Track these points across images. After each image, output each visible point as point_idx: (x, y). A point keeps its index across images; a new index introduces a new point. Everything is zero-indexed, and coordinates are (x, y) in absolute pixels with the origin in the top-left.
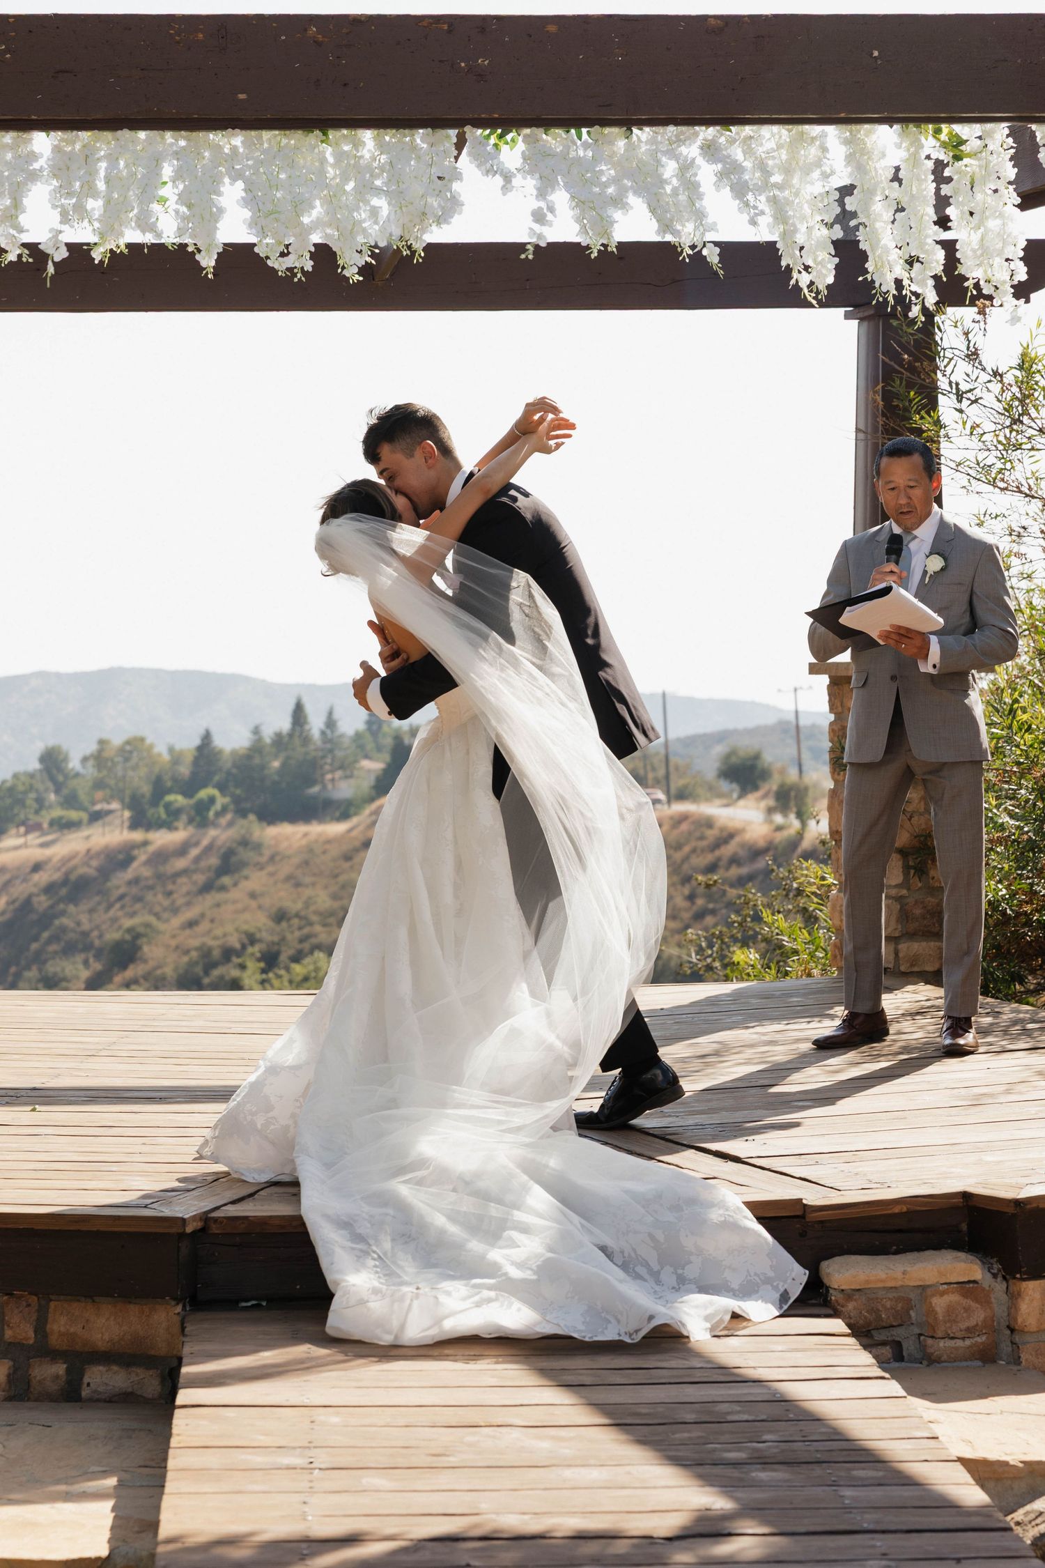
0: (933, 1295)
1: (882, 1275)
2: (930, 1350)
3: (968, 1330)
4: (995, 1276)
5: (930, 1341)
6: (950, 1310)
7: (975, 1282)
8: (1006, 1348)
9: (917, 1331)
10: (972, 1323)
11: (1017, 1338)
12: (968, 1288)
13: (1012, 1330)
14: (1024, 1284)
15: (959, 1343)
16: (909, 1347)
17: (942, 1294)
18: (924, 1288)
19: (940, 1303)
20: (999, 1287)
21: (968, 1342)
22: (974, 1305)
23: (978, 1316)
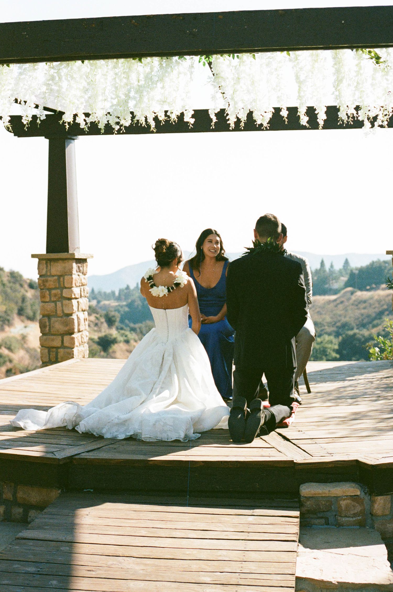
0: (340, 500)
1: (321, 492)
2: (339, 521)
3: (354, 514)
4: (366, 494)
5: (339, 518)
6: (347, 506)
7: (357, 496)
8: (369, 521)
9: (334, 514)
10: (356, 511)
11: (374, 518)
12: (354, 498)
13: (372, 515)
14: (376, 498)
15: (351, 519)
16: (331, 520)
17: (344, 500)
18: (337, 497)
19: (343, 503)
20: (367, 498)
21: (354, 519)
22: (357, 504)
23: (358, 509)
